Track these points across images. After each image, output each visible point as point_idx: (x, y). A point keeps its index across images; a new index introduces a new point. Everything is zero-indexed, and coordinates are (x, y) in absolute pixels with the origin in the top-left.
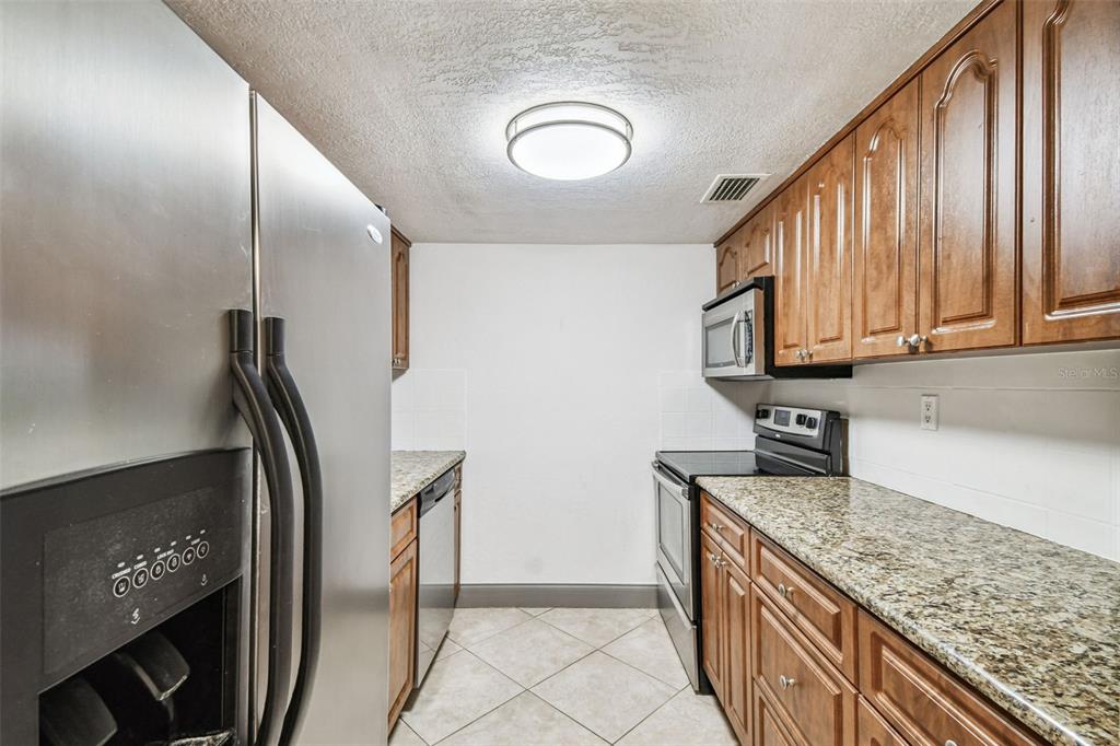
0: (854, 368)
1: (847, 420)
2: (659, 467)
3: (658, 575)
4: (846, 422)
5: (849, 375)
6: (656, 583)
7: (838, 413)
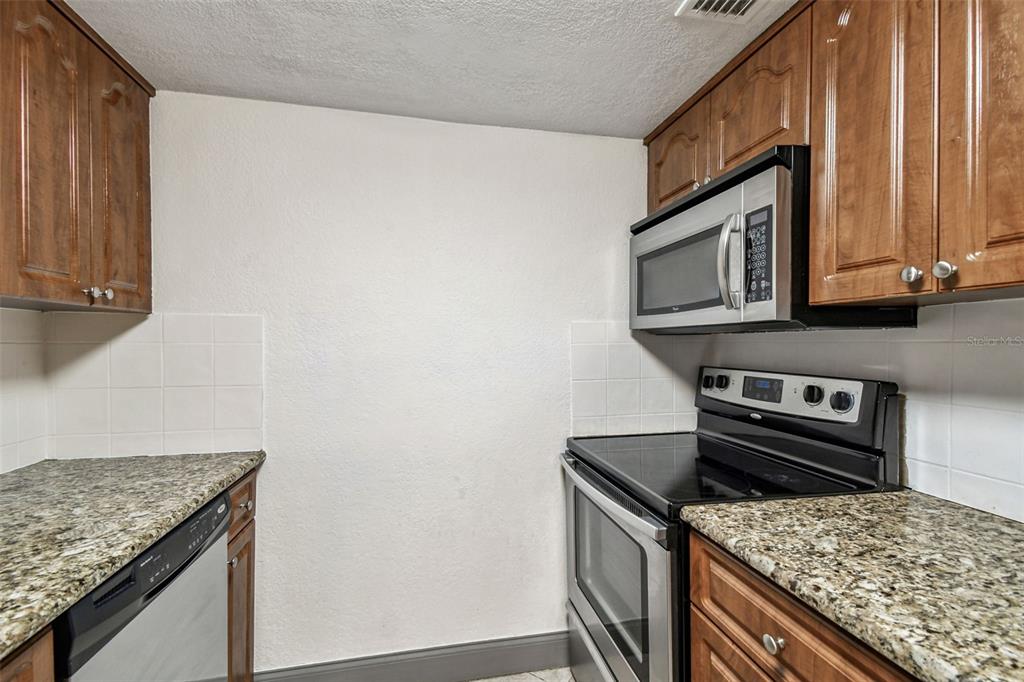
0: (921, 311)
1: (904, 397)
2: (575, 463)
3: (568, 619)
4: (902, 401)
5: (912, 322)
6: (565, 629)
7: (894, 386)
